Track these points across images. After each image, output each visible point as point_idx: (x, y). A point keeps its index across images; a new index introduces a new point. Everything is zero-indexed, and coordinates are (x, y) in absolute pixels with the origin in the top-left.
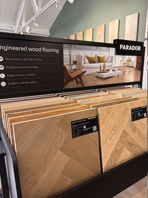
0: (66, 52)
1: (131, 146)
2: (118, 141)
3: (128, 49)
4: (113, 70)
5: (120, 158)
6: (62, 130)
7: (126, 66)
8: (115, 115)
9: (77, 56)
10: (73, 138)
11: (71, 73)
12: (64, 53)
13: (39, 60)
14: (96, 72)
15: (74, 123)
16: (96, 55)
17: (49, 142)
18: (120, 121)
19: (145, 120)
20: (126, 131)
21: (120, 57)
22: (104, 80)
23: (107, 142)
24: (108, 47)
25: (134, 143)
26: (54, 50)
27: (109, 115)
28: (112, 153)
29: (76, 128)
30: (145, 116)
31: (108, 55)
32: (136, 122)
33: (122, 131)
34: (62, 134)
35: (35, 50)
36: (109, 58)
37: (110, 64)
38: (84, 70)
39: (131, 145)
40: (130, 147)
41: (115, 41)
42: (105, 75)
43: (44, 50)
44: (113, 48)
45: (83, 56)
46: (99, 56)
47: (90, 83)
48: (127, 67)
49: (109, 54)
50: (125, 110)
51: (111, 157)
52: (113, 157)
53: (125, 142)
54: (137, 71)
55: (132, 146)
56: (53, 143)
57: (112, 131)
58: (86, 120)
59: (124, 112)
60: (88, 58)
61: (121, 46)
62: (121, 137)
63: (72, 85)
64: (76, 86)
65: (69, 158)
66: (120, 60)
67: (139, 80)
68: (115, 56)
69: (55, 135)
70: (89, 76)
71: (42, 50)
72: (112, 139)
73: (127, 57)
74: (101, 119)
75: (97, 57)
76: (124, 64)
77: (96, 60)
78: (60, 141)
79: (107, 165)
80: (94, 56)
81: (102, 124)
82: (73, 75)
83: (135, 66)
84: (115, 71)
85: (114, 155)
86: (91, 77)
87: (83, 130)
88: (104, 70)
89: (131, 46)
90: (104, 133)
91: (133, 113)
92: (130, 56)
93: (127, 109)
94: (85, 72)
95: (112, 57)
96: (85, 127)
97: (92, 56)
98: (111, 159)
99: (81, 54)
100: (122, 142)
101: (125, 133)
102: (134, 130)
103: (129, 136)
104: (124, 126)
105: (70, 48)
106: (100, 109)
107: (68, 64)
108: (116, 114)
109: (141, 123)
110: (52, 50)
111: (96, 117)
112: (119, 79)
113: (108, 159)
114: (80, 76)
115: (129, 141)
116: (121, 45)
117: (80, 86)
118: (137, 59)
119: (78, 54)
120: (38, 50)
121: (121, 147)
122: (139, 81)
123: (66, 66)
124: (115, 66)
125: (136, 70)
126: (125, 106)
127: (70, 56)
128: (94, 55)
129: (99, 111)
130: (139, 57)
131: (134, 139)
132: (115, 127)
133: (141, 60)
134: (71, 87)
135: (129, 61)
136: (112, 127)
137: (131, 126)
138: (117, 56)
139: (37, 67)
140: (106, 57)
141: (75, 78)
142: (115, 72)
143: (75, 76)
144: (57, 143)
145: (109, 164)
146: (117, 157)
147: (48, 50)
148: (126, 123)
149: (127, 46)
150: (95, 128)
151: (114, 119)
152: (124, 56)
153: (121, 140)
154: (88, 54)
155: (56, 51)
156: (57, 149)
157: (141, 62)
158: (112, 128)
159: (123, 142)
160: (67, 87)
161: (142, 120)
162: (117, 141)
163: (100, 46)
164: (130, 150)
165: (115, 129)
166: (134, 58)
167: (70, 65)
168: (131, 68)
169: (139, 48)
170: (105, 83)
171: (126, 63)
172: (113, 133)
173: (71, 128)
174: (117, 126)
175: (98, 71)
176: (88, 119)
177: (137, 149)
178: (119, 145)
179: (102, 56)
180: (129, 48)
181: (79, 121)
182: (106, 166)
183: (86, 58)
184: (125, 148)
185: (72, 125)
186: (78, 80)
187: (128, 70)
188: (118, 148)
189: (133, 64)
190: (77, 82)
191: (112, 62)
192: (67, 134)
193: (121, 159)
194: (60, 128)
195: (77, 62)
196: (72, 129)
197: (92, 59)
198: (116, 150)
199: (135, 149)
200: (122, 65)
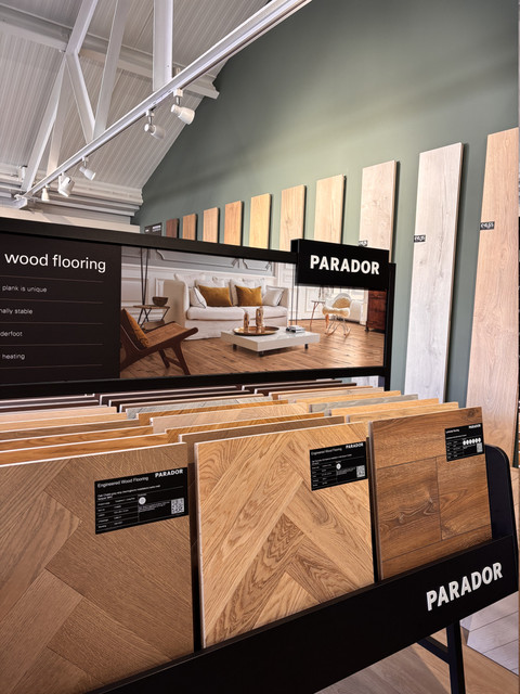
0: (130, 272)
1: (308, 570)
2: (263, 549)
3: (337, 269)
4: (288, 330)
5: (267, 606)
6: (60, 506)
7: (333, 319)
8: (252, 466)
9: (167, 284)
10: (97, 533)
11: (147, 331)
12: (124, 273)
13: (38, 290)
14: (230, 332)
15: (104, 485)
16: (230, 284)
17: (10, 543)
18: (269, 487)
19: (362, 489)
20: (292, 519)
21: (313, 292)
22: (258, 359)
23: (220, 552)
24: (270, 260)
25: (318, 559)
26: (90, 264)
27: (232, 467)
28: (238, 589)
29: (112, 501)
30: (359, 476)
31: (271, 283)
32: (326, 493)
33: (275, 519)
34: (61, 518)
35: (29, 260)
36: (274, 293)
37: (280, 310)
38: (189, 326)
39: (308, 566)
40: (303, 572)
41: (294, 243)
42: (263, 343)
43: (57, 261)
44: (287, 264)
45: (188, 283)
46: (242, 285)
47: (209, 364)
48: (338, 323)
49: (275, 282)
50: (289, 454)
51: (233, 601)
52: (242, 604)
53: (287, 556)
54: (371, 334)
55: (314, 570)
56: (26, 548)
57: (242, 516)
58: (147, 479)
59: (285, 459)
60: (203, 291)
61: (314, 260)
62: (271, 538)
63: (146, 369)
64: (161, 374)
65: (77, 598)
66: (310, 301)
67: (378, 361)
68: (295, 287)
69: (35, 520)
70: (207, 344)
71: (51, 261)
72: (237, 545)
73: (336, 293)
74: (201, 478)
75: (234, 290)
76: (325, 311)
77: (232, 299)
78: (53, 540)
79: (218, 628)
80: (223, 285)
81: (206, 493)
82: (152, 340)
83: (363, 319)
84: (294, 331)
85: (247, 597)
86: (214, 346)
87: (137, 509)
88: (257, 328)
89: (345, 261)
90: (210, 522)
91: (317, 462)
92: (344, 291)
93: (294, 450)
94: (195, 331)
95: (285, 292)
96: (142, 501)
97: (217, 286)
98: (233, 611)
99: (181, 278)
100: (277, 553)
101: (286, 526)
102: (322, 517)
103: (302, 537)
104: (285, 503)
105: (144, 259)
106: (200, 446)
107: (135, 307)
108: (256, 462)
109: (347, 496)
110: (84, 264)
111: (184, 469)
112: (310, 358)
113: (222, 610)
114: (176, 343)
115: (302, 553)
116: (313, 257)
117: (175, 372)
118: (371, 298)
119: (170, 277)
120: (39, 261)
121: (271, 570)
122: (381, 364)
123: (129, 311)
124: (294, 318)
125: (367, 330)
126: (288, 440)
127: (144, 281)
128: (223, 282)
129: (197, 453)
130: (376, 293)
131: (321, 547)
132: (251, 504)
133: (383, 301)
134: (145, 375)
135: (344, 303)
136: (240, 505)
137: (310, 505)
138: (302, 288)
139: (31, 312)
140: (264, 290)
141: (160, 348)
142: (297, 335)
143: (159, 341)
144: (38, 546)
145: (227, 626)
146: (257, 603)
147: (71, 263)
148: (292, 493)
149: (333, 259)
150: (178, 505)
151: (248, 479)
152: (325, 289)
153: (273, 549)
154: (203, 278)
155: (97, 265)
156: (40, 566)
157: (383, 307)
158: (239, 508)
159: (281, 556)
160: (128, 375)
161: (349, 487)
162: (257, 549)
163: (243, 258)
164: (304, 583)
165: (250, 511)
166: (359, 298)
167: (143, 309)
168: (348, 325)
169: (374, 268)
170: (262, 369)
171: (331, 308)
172: (242, 523)
173: (94, 502)
174: (259, 502)
175: (237, 330)
176: (157, 475)
177: (331, 580)
178: (263, 564)
179: (252, 286)
180: (340, 266)
181: (123, 482)
182: (215, 633)
183: (197, 291)
184: (286, 576)
185: (99, 491)
186: (170, 353)
187: (339, 331)
188: (262, 575)
189: (359, 312)
190: (167, 362)
191: (286, 306)
192: (77, 521)
193: (271, 611)
194: (54, 501)
195: (166, 299)
196: (96, 506)
197: (217, 295)
198: (253, 581)
199: (322, 580)
200: (319, 314)
